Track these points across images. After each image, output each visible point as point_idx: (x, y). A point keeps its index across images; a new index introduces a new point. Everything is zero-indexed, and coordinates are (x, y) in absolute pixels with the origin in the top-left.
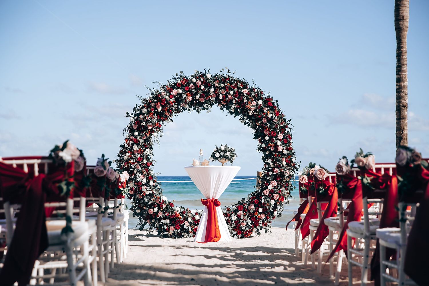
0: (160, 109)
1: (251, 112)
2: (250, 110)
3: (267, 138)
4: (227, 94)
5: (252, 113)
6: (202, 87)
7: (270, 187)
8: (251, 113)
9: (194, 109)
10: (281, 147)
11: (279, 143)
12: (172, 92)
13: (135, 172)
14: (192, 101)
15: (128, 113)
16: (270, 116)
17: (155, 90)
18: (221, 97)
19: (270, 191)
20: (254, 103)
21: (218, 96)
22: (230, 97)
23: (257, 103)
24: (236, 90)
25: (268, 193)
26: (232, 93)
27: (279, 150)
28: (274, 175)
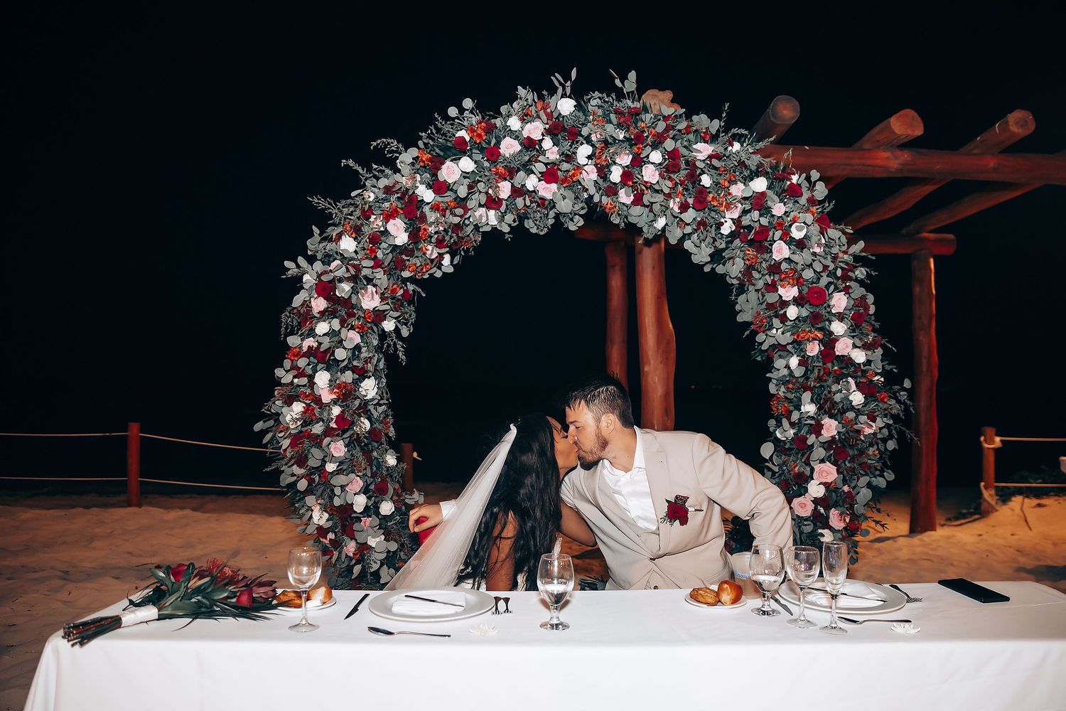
0: (402, 238)
1: (729, 222)
2: (723, 214)
3: (792, 312)
4: (638, 162)
5: (731, 227)
6: (547, 143)
7: (816, 490)
8: (727, 228)
10: (850, 342)
11: (838, 328)
12: (439, 171)
13: (331, 467)
14: (511, 199)
16: (797, 234)
18: (616, 175)
19: (816, 501)
20: (739, 190)
21: (603, 172)
22: (650, 174)
23: (748, 189)
24: (669, 145)
25: (811, 507)
26: (656, 157)
27: (837, 353)
28: (823, 445)
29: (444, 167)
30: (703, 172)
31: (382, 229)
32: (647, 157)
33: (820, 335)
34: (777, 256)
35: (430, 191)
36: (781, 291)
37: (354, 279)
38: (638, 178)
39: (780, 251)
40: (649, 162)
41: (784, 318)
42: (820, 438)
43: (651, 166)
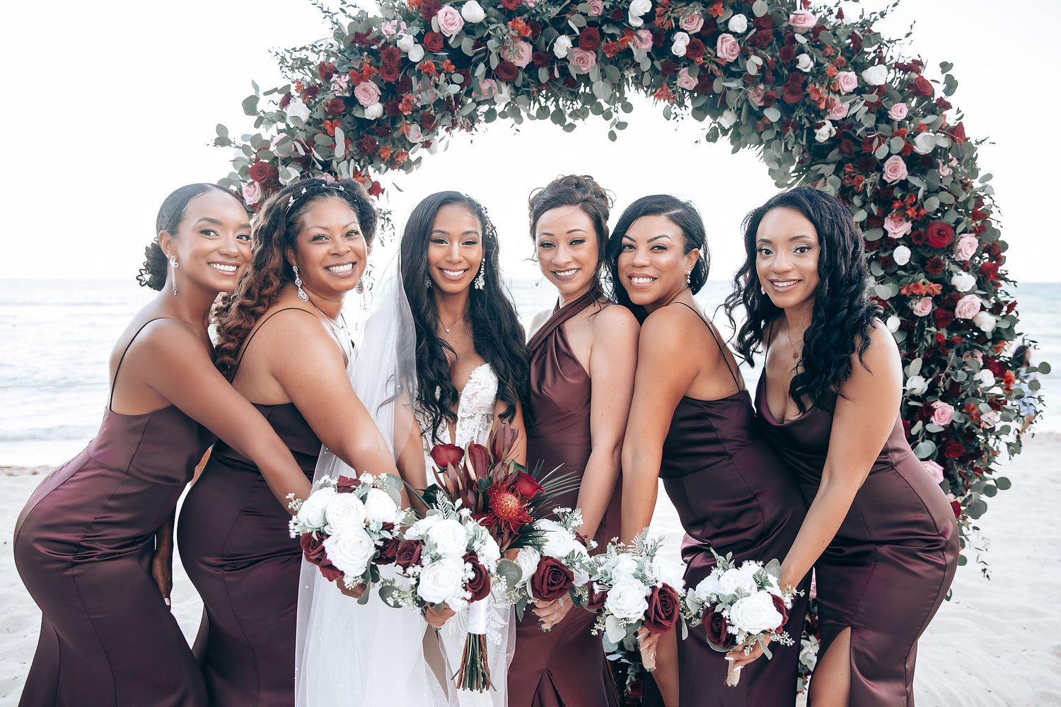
0: (374, 110)
1: (829, 124)
2: (820, 114)
3: (902, 255)
4: (713, 29)
5: (830, 132)
8: (824, 133)
9: (543, 113)
10: (978, 301)
11: (964, 281)
12: (434, 18)
14: (531, 69)
15: (221, 129)
16: (923, 145)
17: (354, 13)
18: (680, 45)
20: (848, 80)
21: (663, 40)
22: (726, 48)
23: (860, 79)
24: (759, 8)
26: (739, 23)
27: (958, 316)
28: (929, 436)
29: (441, 13)
30: (802, 51)
31: (347, 95)
32: (727, 22)
33: (937, 289)
34: (889, 177)
35: (419, 47)
36: (889, 225)
37: (306, 163)
38: (709, 53)
39: (895, 170)
40: (728, 31)
41: (888, 263)
42: (928, 427)
43: (729, 37)
